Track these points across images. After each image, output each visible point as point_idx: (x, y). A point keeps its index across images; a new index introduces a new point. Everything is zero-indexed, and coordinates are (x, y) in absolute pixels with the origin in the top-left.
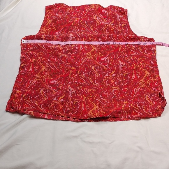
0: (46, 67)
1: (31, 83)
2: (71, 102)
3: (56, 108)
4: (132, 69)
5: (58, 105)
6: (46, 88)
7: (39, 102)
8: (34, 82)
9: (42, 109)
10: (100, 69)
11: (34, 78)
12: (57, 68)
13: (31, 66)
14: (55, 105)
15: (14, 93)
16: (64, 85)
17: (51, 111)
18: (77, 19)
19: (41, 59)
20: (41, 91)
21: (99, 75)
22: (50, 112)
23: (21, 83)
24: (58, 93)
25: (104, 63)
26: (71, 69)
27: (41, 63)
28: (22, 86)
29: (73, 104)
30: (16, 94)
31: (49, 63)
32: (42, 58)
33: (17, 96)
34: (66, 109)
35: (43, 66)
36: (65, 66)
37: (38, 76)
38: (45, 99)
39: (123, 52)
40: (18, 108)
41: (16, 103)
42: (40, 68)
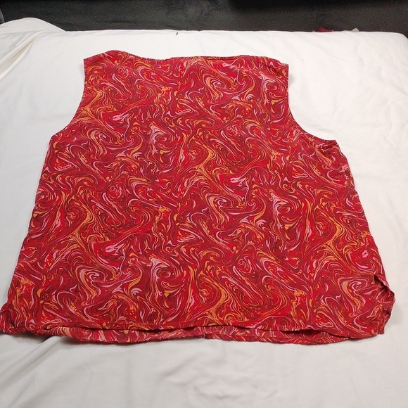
0: (97, 215)
1: (57, 256)
2: (158, 293)
3: (121, 313)
4: (304, 213)
5: (125, 305)
6: (93, 264)
7: (79, 302)
8: (63, 255)
9: (87, 318)
10: (228, 204)
11: (65, 245)
12: (123, 213)
13: (59, 214)
14: (118, 305)
15: (15, 283)
16: (138, 255)
17: (110, 319)
18: (165, 90)
19: (85, 196)
20: (83, 272)
21: (226, 218)
22: (107, 325)
23: (32, 258)
24: (123, 276)
25: (238, 189)
26: (157, 213)
27: (85, 204)
28: (35, 265)
29: (163, 296)
30: (19, 286)
31: (104, 203)
32: (89, 192)
33: (23, 292)
34: (147, 312)
35: (89, 213)
36: (144, 206)
37: (76, 236)
38: (94, 293)
39: (276, 171)
40: (28, 324)
41: (22, 309)
42: (81, 216)
